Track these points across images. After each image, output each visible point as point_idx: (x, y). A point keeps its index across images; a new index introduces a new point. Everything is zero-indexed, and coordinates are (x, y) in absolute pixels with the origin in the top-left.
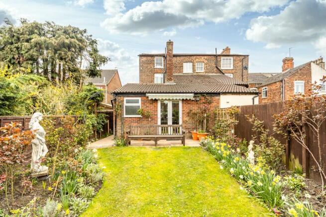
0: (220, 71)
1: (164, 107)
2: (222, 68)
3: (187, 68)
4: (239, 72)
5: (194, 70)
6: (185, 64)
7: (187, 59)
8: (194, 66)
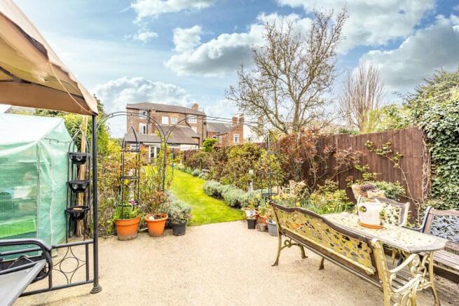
0: (188, 125)
1: (153, 148)
2: (189, 123)
3: (165, 121)
4: (201, 126)
5: (170, 122)
6: (163, 118)
7: (165, 114)
8: (169, 119)
